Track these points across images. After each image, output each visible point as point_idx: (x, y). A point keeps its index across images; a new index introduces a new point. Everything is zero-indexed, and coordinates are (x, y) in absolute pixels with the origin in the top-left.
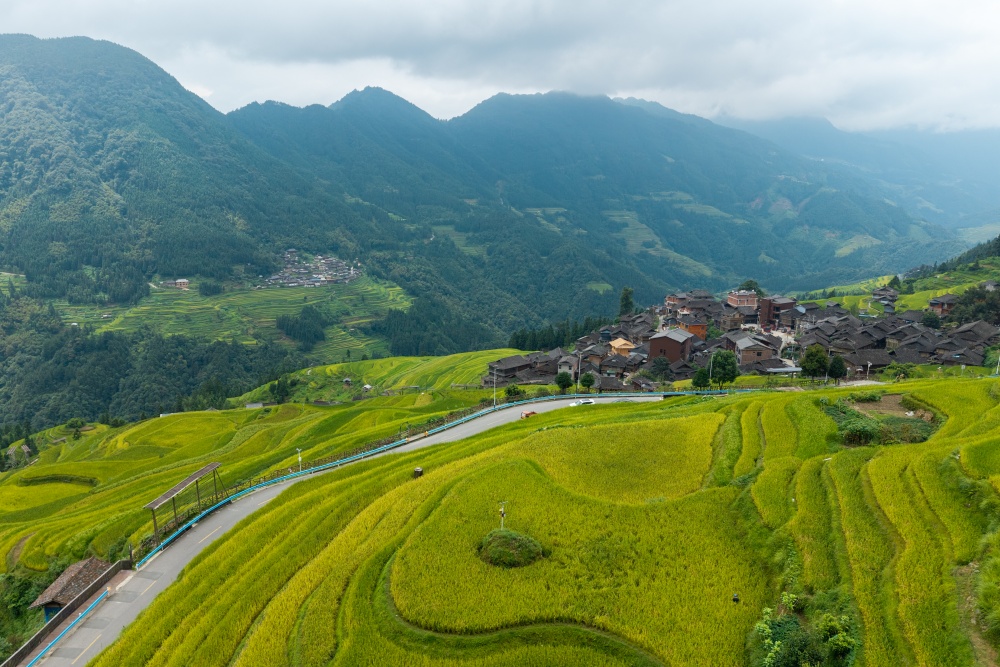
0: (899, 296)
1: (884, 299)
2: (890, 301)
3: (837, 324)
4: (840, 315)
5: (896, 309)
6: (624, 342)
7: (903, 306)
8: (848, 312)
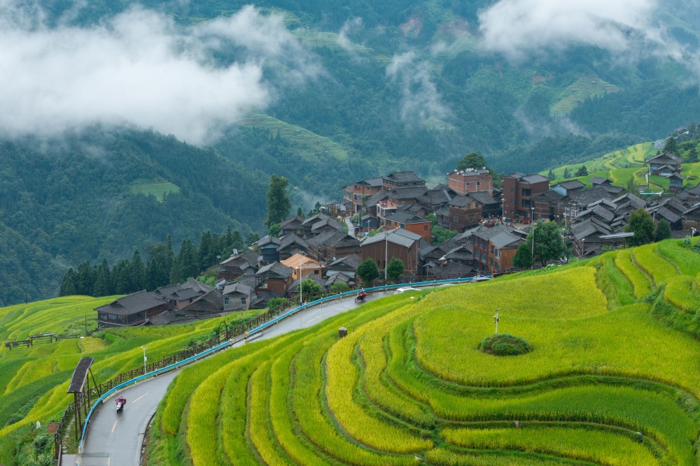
0: (683, 165)
1: (665, 170)
2: (673, 172)
3: (615, 206)
4: (615, 195)
5: (685, 182)
6: (306, 259)
7: (691, 179)
8: (624, 191)
